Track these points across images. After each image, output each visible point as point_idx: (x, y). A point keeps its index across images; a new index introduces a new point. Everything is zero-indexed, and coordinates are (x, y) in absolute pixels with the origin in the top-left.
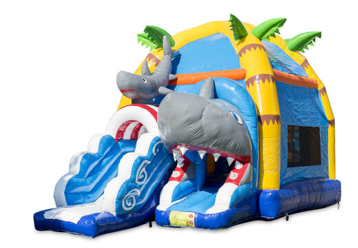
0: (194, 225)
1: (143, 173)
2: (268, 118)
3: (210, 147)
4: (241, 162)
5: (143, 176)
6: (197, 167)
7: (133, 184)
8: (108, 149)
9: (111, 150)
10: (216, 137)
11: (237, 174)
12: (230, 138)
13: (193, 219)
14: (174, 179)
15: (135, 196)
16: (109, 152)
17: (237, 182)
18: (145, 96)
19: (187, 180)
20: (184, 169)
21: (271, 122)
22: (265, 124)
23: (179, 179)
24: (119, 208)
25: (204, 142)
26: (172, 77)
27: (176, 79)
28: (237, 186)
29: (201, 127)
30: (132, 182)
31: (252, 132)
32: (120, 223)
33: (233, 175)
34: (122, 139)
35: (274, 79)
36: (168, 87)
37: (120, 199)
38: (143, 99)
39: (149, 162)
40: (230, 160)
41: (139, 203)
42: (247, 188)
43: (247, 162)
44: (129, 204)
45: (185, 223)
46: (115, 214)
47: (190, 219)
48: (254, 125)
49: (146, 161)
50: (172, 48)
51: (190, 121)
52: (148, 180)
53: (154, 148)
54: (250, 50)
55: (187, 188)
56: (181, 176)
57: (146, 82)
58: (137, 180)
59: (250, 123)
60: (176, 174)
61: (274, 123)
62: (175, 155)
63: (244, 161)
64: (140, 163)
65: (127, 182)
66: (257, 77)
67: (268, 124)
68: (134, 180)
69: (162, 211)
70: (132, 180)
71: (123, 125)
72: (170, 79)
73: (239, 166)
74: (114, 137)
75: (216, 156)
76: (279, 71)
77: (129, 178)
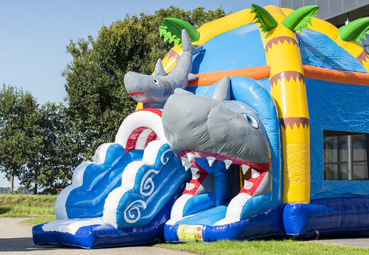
0: (202, 239)
1: (150, 184)
2: (292, 120)
3: (218, 152)
4: (258, 171)
5: (149, 187)
6: (216, 179)
7: (136, 195)
8: (117, 161)
9: (120, 161)
10: (224, 141)
11: (252, 184)
12: (240, 142)
13: (200, 232)
14: (187, 192)
15: (140, 208)
16: (118, 163)
17: (251, 192)
18: (157, 99)
19: (202, 193)
20: (200, 181)
21: (295, 125)
22: (288, 127)
23: (192, 192)
24: (121, 220)
25: (211, 148)
26: (191, 76)
27: (197, 79)
28: (251, 197)
29: (206, 131)
30: (136, 192)
31: (271, 136)
32: (123, 237)
33: (248, 185)
34: (134, 149)
35: (301, 77)
36: (187, 89)
37: (121, 210)
38: (155, 102)
39: (157, 172)
40: (245, 168)
41: (146, 217)
42: (264, 200)
43: (265, 171)
44: (133, 216)
45: (193, 237)
46: (116, 226)
47: (197, 232)
48: (273, 129)
49: (153, 171)
50: (194, 43)
51: (194, 124)
52: (156, 192)
53: (163, 156)
54: (276, 43)
55: (202, 202)
56: (196, 188)
57: (157, 83)
58: (141, 190)
59: (269, 127)
60: (190, 186)
61: (298, 126)
62: (183, 163)
63: (262, 169)
64: (145, 172)
65: (129, 192)
66: (282, 75)
67: (292, 128)
68: (139, 190)
69: (170, 226)
70: (137, 191)
71: (134, 132)
72: (189, 79)
73: (255, 175)
74: (124, 147)
75: (228, 163)
76: (317, 66)
77: (132, 187)
